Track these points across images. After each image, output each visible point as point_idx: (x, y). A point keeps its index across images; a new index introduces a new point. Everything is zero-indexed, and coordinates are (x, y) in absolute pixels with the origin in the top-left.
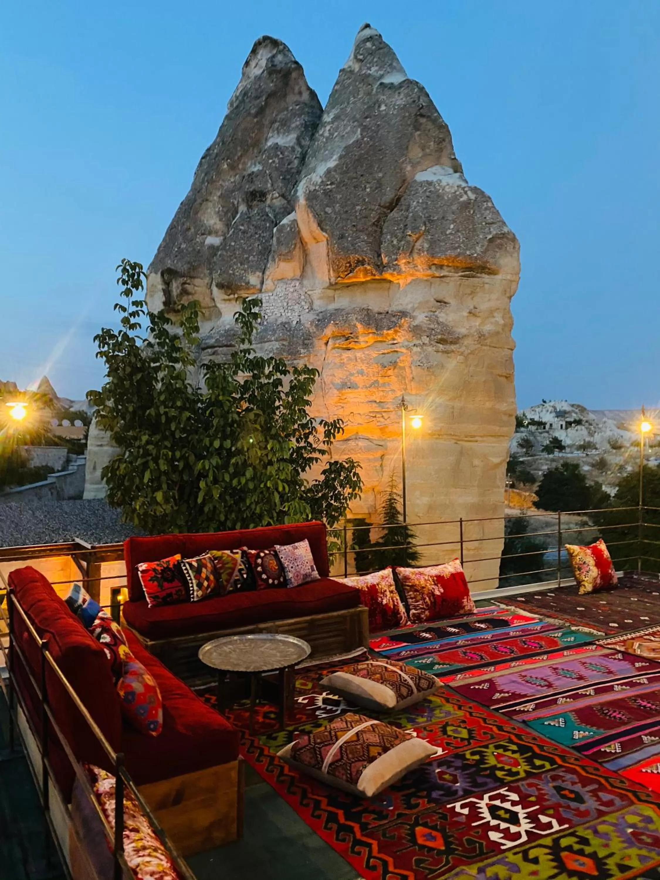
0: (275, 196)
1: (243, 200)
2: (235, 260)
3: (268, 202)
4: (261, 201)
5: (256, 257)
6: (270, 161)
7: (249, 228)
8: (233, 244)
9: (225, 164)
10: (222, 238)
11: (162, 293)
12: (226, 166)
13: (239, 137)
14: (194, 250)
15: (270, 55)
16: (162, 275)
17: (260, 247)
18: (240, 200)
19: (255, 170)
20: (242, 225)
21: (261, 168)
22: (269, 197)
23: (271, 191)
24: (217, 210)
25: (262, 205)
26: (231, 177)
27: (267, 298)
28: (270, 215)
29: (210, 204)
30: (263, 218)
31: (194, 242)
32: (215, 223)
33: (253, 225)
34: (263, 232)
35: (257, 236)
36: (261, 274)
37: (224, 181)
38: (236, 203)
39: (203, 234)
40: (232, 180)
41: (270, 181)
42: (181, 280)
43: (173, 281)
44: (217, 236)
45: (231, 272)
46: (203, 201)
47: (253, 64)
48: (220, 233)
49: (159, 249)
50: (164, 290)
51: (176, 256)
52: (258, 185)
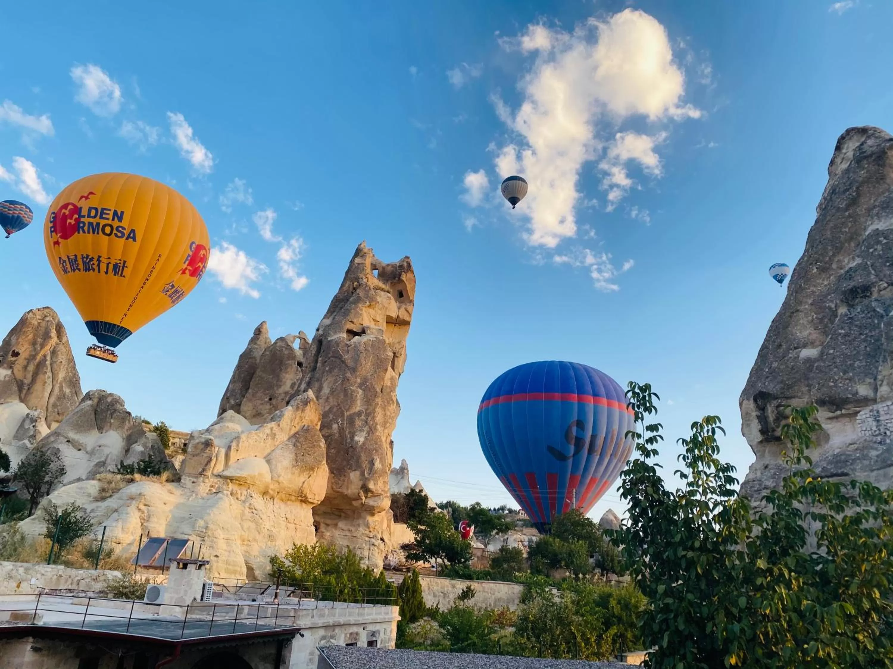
0: (882, 287)
1: (842, 301)
2: (835, 369)
3: (875, 295)
4: (865, 297)
5: (864, 361)
6: (871, 250)
7: (850, 329)
8: (831, 351)
9: (814, 268)
10: (820, 348)
11: (757, 421)
12: (815, 270)
13: (829, 236)
14: (787, 367)
15: (858, 144)
16: (755, 400)
17: (868, 349)
18: (838, 302)
19: (853, 264)
20: (842, 328)
21: (860, 262)
22: (875, 290)
23: (876, 282)
24: (810, 318)
25: (866, 301)
26: (823, 280)
27: (886, 408)
28: (878, 310)
29: (801, 315)
30: (869, 315)
31: (786, 358)
32: (810, 334)
33: (856, 326)
34: (870, 331)
35: (863, 337)
36: (872, 381)
37: (815, 286)
38: (833, 306)
39: (796, 348)
40: (826, 283)
41: (873, 272)
42: (775, 403)
43: (768, 406)
44: (814, 347)
45: (832, 384)
46: (793, 313)
47: (838, 160)
48: (817, 343)
49: (750, 374)
50: (758, 417)
51: (767, 377)
52: (859, 280)
